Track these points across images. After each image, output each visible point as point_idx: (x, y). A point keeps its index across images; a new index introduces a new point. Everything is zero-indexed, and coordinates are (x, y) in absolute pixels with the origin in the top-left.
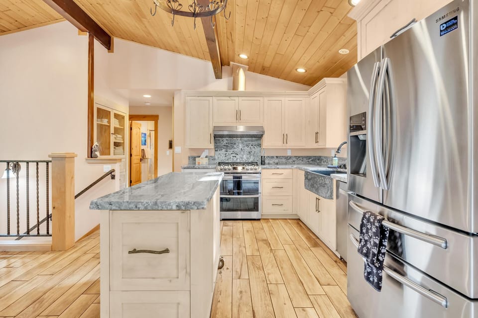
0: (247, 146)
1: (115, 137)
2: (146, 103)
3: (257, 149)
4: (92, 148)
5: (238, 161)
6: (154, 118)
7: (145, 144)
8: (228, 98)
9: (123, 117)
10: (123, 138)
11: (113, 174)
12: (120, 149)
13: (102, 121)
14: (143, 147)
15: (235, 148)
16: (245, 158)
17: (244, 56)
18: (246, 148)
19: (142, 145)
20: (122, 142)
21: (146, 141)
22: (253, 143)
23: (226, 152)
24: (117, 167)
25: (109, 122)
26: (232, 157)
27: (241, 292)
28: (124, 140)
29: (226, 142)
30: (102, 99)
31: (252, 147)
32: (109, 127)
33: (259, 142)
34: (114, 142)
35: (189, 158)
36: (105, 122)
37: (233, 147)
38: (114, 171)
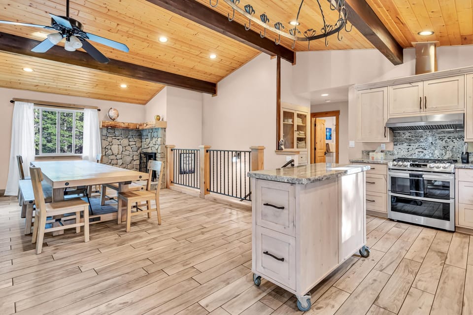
0: (441, 139)
1: (298, 133)
2: (326, 100)
3: (457, 143)
4: (279, 143)
5: (427, 157)
6: (336, 113)
7: (330, 139)
8: (409, 85)
9: (305, 116)
10: (305, 134)
11: (292, 163)
12: (303, 143)
13: (287, 121)
14: (327, 141)
15: (421, 142)
16: (437, 154)
17: (426, 33)
18: (438, 141)
19: (327, 139)
20: (305, 137)
21: (331, 135)
22: (451, 135)
23: (409, 147)
24: (296, 158)
25: (293, 121)
26: (417, 153)
27: (375, 280)
28: (306, 136)
29: (409, 134)
30: (288, 103)
31: (449, 140)
32: (293, 125)
33: (460, 134)
34: (297, 138)
35: (363, 152)
36: (290, 121)
37: (418, 141)
38: (293, 161)
